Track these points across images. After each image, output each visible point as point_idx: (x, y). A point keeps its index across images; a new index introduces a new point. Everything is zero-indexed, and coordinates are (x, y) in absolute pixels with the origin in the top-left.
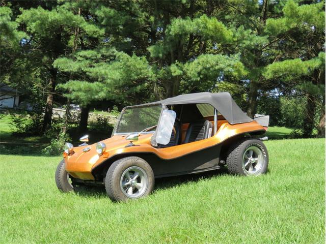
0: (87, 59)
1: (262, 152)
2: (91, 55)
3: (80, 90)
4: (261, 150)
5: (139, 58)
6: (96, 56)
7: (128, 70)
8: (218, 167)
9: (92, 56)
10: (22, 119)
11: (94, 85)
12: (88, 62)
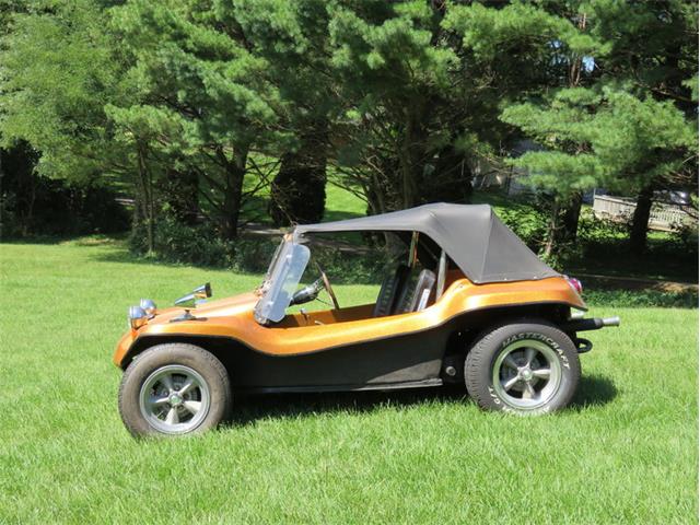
0: (571, 105)
1: (559, 357)
2: (579, 98)
3: (548, 171)
4: (555, 350)
5: (660, 105)
6: (591, 100)
7: (639, 129)
8: (436, 382)
9: (581, 100)
10: (522, 220)
11: (577, 161)
12: (573, 112)
